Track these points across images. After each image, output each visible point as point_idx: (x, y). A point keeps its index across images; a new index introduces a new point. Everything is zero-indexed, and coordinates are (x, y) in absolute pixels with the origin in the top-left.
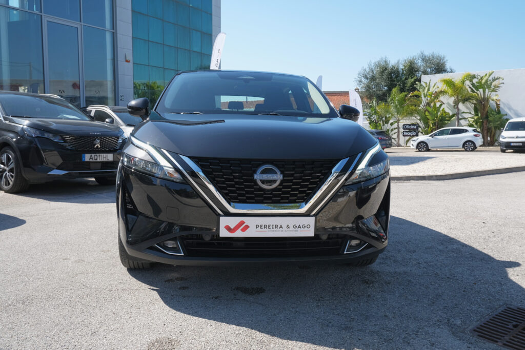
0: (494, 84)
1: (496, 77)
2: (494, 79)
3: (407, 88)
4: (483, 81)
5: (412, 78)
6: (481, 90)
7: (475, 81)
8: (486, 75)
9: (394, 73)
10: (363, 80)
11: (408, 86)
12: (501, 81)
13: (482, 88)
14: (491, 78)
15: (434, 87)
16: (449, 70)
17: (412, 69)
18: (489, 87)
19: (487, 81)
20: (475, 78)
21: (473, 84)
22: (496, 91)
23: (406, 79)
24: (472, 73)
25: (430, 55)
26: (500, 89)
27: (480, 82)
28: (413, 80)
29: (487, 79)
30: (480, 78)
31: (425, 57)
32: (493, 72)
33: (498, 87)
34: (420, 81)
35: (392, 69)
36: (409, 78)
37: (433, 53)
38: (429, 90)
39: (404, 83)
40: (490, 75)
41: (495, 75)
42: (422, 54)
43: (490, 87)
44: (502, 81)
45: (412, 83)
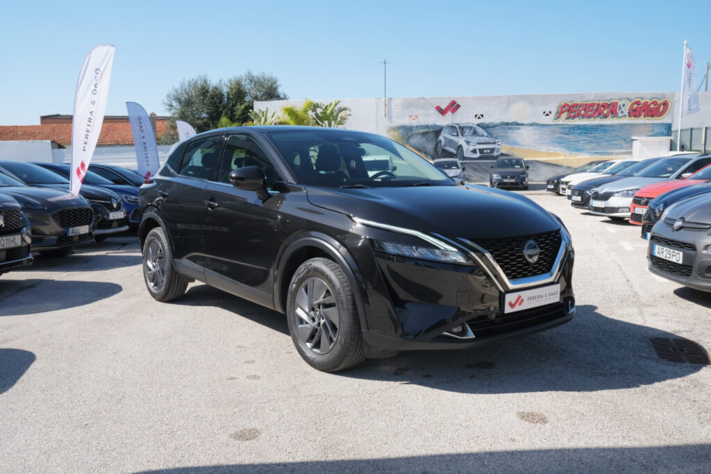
0: (340, 115)
1: (342, 107)
2: (341, 110)
3: (237, 117)
4: (328, 112)
5: (241, 104)
6: (326, 122)
7: (319, 111)
8: (331, 104)
9: (216, 96)
10: (175, 104)
11: (238, 114)
12: (348, 112)
13: (328, 120)
14: (336, 108)
15: (273, 117)
16: (282, 96)
17: (239, 94)
18: (335, 119)
19: (332, 112)
20: (318, 107)
21: (317, 115)
22: (343, 124)
23: (234, 106)
24: (316, 101)
25: (260, 75)
26: (347, 121)
27: (324, 113)
28: (243, 107)
29: (333, 109)
30: (324, 107)
31: (253, 77)
32: (339, 102)
33: (345, 119)
34: (252, 108)
35: (213, 91)
36: (236, 104)
37: (264, 73)
38: (266, 120)
39: (232, 111)
40: (336, 105)
41: (341, 105)
42: (249, 73)
43: (337, 119)
44: (350, 113)
45: (242, 111)
